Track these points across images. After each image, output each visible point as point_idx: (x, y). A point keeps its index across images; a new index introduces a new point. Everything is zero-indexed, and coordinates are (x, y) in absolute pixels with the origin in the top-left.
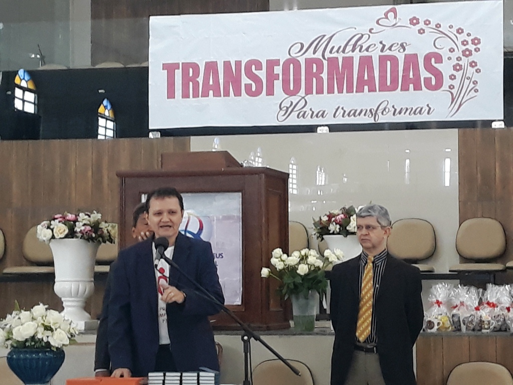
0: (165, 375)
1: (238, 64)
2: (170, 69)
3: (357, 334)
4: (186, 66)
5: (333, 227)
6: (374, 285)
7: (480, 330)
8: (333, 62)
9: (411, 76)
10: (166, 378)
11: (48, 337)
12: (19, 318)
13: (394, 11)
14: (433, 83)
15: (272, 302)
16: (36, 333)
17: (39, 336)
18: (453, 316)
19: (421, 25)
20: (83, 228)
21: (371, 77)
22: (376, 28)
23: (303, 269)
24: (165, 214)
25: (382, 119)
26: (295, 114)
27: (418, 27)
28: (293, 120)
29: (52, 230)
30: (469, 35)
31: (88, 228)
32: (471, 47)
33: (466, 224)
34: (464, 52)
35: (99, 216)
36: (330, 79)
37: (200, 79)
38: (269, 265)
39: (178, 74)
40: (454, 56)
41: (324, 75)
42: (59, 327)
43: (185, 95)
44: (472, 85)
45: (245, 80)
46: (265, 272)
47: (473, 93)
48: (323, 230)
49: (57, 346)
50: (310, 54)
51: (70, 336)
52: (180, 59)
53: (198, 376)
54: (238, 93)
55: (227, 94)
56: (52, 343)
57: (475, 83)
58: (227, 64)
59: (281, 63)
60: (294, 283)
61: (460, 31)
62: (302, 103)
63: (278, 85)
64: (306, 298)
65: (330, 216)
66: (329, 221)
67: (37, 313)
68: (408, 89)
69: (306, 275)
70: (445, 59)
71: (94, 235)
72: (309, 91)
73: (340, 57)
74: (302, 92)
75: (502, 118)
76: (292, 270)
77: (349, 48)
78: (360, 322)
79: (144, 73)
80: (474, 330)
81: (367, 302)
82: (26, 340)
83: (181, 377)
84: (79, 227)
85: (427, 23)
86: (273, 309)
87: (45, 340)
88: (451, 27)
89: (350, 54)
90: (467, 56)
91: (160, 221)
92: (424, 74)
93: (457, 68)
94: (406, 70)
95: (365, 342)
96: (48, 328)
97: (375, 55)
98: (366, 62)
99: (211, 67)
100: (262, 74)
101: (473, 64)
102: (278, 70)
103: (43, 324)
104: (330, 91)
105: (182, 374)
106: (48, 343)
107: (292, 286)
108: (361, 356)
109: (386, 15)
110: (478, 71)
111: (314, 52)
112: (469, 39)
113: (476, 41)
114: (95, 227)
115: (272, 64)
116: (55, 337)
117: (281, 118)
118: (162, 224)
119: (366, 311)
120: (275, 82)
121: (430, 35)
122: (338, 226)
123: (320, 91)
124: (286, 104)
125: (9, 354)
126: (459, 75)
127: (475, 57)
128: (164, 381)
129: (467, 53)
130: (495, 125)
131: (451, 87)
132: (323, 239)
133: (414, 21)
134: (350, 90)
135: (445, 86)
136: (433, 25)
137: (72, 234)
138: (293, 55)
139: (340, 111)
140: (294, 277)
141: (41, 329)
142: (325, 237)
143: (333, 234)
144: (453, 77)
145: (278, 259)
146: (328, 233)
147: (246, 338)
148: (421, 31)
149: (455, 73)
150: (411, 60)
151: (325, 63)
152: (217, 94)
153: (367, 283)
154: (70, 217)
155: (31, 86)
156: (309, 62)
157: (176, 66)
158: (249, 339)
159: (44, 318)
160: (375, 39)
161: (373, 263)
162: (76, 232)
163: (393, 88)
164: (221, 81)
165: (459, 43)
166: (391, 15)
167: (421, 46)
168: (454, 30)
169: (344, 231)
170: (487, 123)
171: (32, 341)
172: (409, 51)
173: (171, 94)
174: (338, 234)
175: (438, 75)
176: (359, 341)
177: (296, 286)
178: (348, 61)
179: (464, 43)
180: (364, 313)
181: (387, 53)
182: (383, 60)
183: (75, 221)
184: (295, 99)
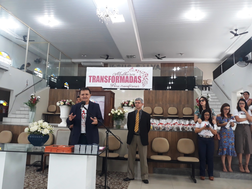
0: (80, 146)
1: (103, 76)
2: (90, 77)
3: (135, 130)
4: (93, 76)
5: (125, 105)
6: (139, 118)
7: (159, 130)
8: (121, 77)
9: (135, 80)
10: (81, 147)
11: (42, 131)
12: (33, 124)
13: (133, 68)
14: (139, 81)
15: (110, 122)
16: (38, 129)
17: (39, 131)
18: (153, 126)
19: (138, 71)
20: (67, 103)
21: (128, 80)
22: (129, 71)
23: (119, 114)
24: (85, 95)
25: (130, 88)
26: (113, 86)
27: (137, 71)
28: (113, 87)
29: (60, 103)
30: (146, 73)
31: (69, 103)
32: (147, 75)
33: (145, 108)
34: (145, 76)
35: (71, 101)
36: (120, 80)
37: (96, 79)
38: (110, 113)
39: (92, 78)
40: (143, 77)
41: (119, 79)
42: (46, 128)
43: (93, 82)
44: (146, 82)
45: (104, 79)
46: (109, 114)
47: (147, 84)
48: (123, 105)
49: (45, 134)
50: (117, 75)
51: (50, 131)
52: (92, 75)
53: (92, 147)
54: (103, 82)
55: (101, 82)
56: (43, 133)
57: (147, 82)
58: (101, 76)
59: (111, 77)
60: (116, 117)
61: (145, 72)
62: (115, 84)
63: (111, 81)
64: (119, 121)
65: (125, 102)
66: (125, 103)
67: (40, 123)
68: (135, 83)
69: (119, 115)
70: (142, 77)
71: (70, 105)
72: (116, 82)
73: (122, 76)
74: (115, 82)
75: (152, 88)
76: (116, 114)
77: (124, 74)
78: (135, 127)
79: (85, 77)
80: (158, 130)
81: (137, 122)
82: (35, 132)
83: (86, 147)
84: (66, 103)
85: (139, 71)
86: (110, 123)
87: (41, 132)
88: (143, 71)
89: (124, 76)
90: (146, 77)
91: (83, 97)
92: (138, 80)
93: (144, 79)
94: (134, 79)
95: (137, 133)
96: (42, 128)
97: (129, 76)
98: (127, 77)
99: (98, 77)
100: (108, 79)
101: (147, 78)
102: (111, 78)
103: (41, 127)
104: (120, 82)
105: (86, 146)
106: (41, 133)
107: (116, 118)
108: (135, 136)
109: (131, 69)
110: (148, 80)
111: (118, 75)
112: (146, 74)
113: (147, 74)
114: (70, 103)
115: (110, 77)
116: (44, 131)
117: (111, 87)
118: (84, 98)
119: (137, 124)
120: (110, 80)
121: (139, 73)
122: (127, 104)
123: (118, 82)
124: (112, 84)
125: (29, 136)
126: (144, 80)
127: (147, 77)
128: (80, 148)
129: (146, 76)
130: (151, 90)
131: (143, 82)
132: (122, 107)
133: (136, 70)
134: (124, 82)
135: (142, 82)
136: (140, 71)
137: (65, 104)
138: (114, 75)
139: (122, 86)
140: (116, 116)
141: (40, 128)
142: (123, 107)
143: (125, 106)
144: (143, 81)
145: (113, 111)
146: (124, 106)
147: (107, 132)
148: (138, 72)
149: (143, 80)
150: (136, 77)
151: (120, 77)
152: (99, 82)
153: (137, 117)
154: (65, 100)
155: (68, 85)
156: (117, 77)
157: (91, 76)
158: (108, 132)
159: (41, 125)
160: (129, 73)
161: (139, 112)
162: (66, 104)
163: (132, 82)
164: (100, 79)
165: (144, 75)
166: (132, 69)
167: (137, 75)
168: (144, 72)
169: (128, 106)
170: (149, 89)
171: (37, 132)
172: (135, 76)
173: (90, 81)
174: (127, 106)
175: (140, 80)
176: (135, 132)
177: (117, 118)
178: (124, 77)
179: (145, 74)
180: (137, 125)
181: (131, 76)
182: (130, 77)
183: (66, 101)
184: (114, 83)
